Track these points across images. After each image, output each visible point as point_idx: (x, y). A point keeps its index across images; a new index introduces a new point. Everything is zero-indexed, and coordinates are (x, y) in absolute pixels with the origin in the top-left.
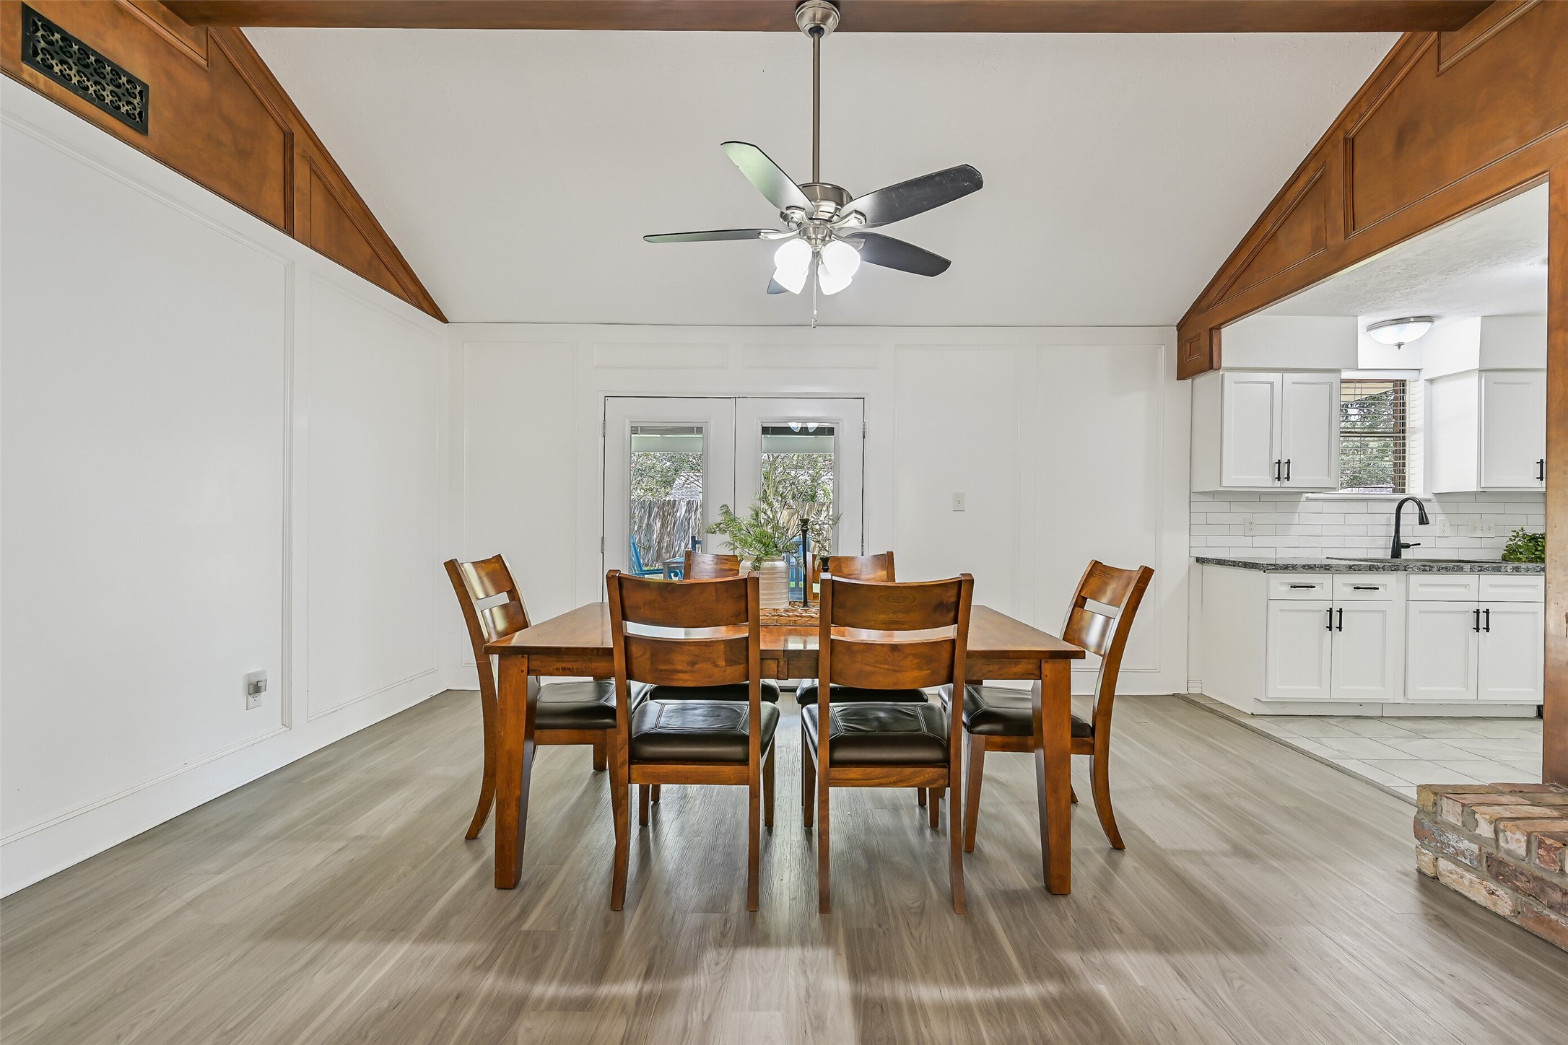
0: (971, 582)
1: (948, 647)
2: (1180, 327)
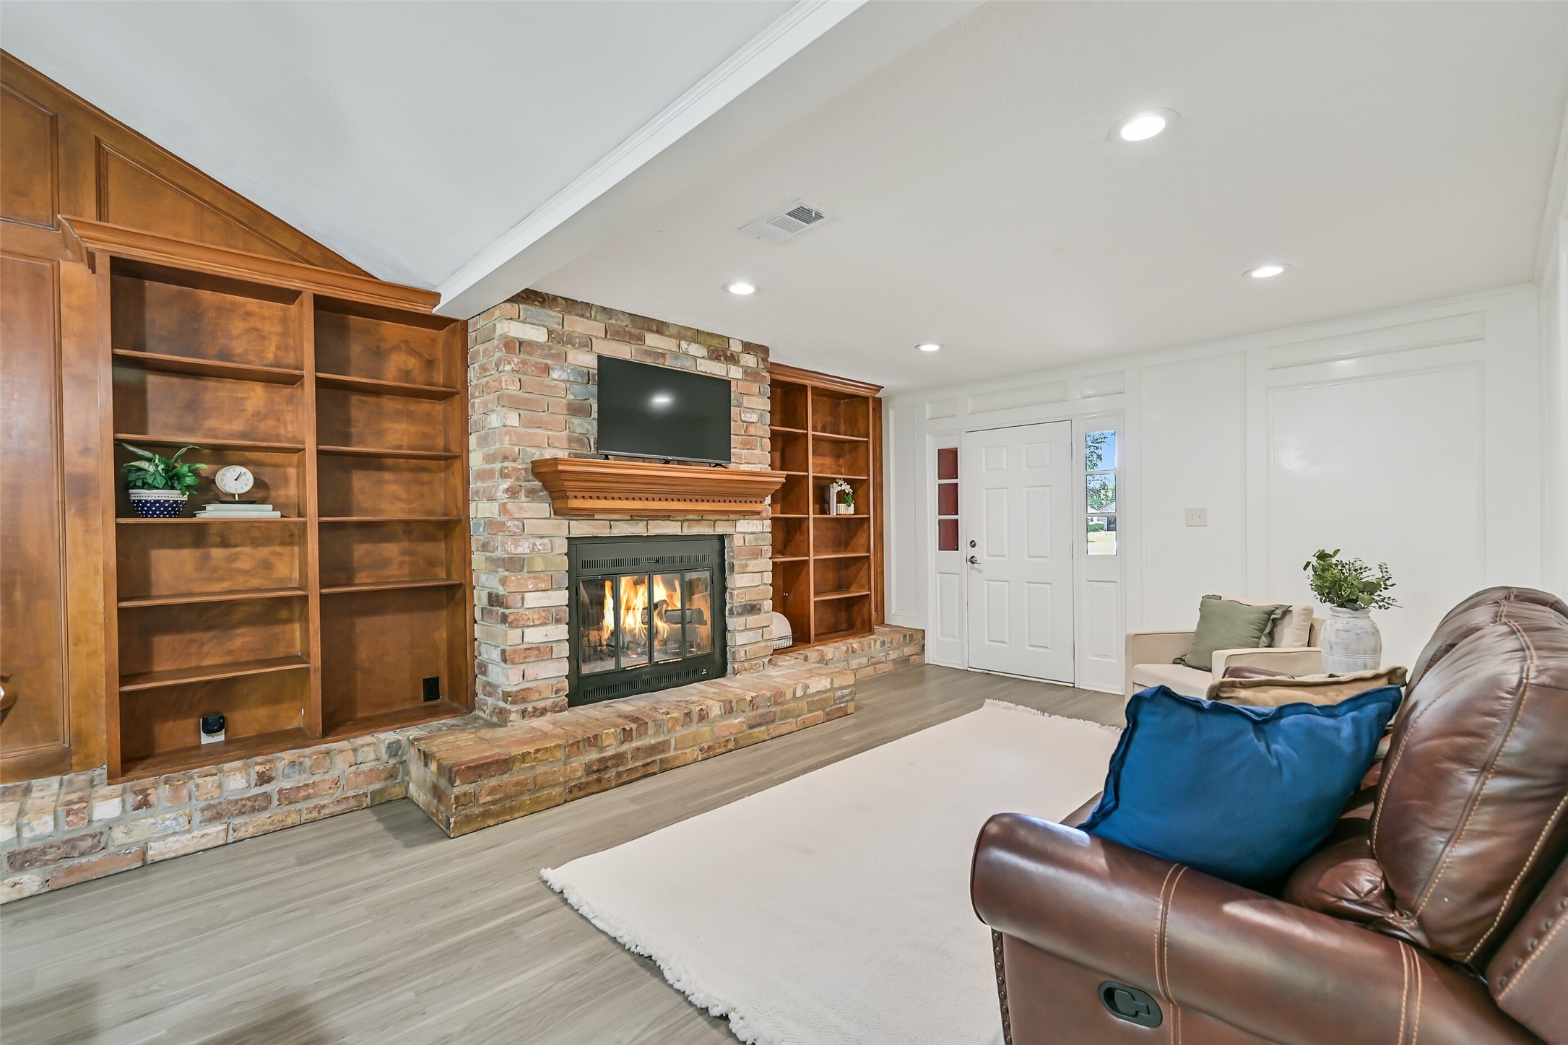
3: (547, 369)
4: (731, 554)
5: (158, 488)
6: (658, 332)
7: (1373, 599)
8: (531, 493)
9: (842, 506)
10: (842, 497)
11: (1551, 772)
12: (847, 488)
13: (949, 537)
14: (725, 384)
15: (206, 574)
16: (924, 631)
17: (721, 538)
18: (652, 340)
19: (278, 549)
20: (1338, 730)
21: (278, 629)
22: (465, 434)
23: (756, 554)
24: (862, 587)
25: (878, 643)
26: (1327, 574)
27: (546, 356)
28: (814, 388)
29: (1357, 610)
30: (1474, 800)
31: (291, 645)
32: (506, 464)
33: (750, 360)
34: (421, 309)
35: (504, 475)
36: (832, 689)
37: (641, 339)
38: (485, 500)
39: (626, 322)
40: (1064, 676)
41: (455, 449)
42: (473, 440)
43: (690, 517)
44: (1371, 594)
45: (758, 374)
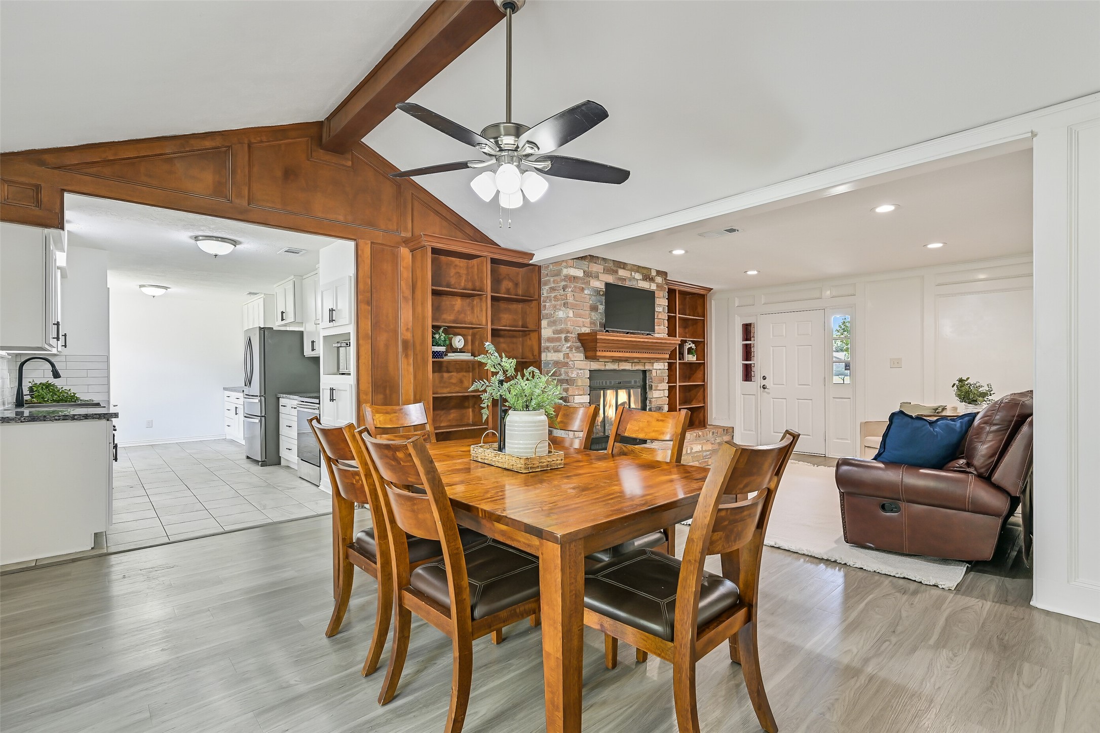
3: (583, 289)
4: (651, 380)
5: (441, 346)
6: (624, 268)
7: (984, 400)
8: (577, 348)
9: (690, 356)
10: (690, 351)
11: (1006, 423)
12: (693, 346)
13: (748, 374)
14: (653, 293)
15: (442, 385)
16: (733, 428)
17: (644, 372)
18: (622, 273)
19: (465, 374)
20: (956, 425)
21: (464, 411)
22: (539, 320)
23: (662, 381)
24: (699, 402)
25: (711, 433)
26: (963, 388)
27: (583, 283)
28: (679, 291)
29: (976, 405)
30: (989, 432)
31: (469, 419)
32: (568, 335)
33: (659, 280)
34: (525, 261)
35: (566, 340)
36: (702, 451)
37: (617, 272)
38: (552, 351)
39: (611, 265)
40: (821, 451)
41: (531, 326)
42: (544, 323)
43: (635, 361)
44: (983, 398)
45: (663, 286)
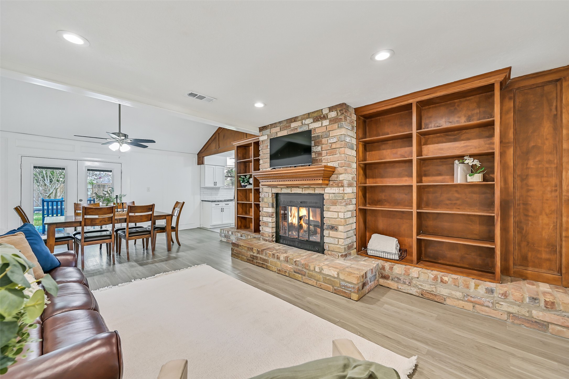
0: (154, 205)
1: (150, 215)
2: (198, 154)
6: (295, 121)
18: (293, 125)
33: (333, 114)
36: (339, 279)
37: (290, 126)
